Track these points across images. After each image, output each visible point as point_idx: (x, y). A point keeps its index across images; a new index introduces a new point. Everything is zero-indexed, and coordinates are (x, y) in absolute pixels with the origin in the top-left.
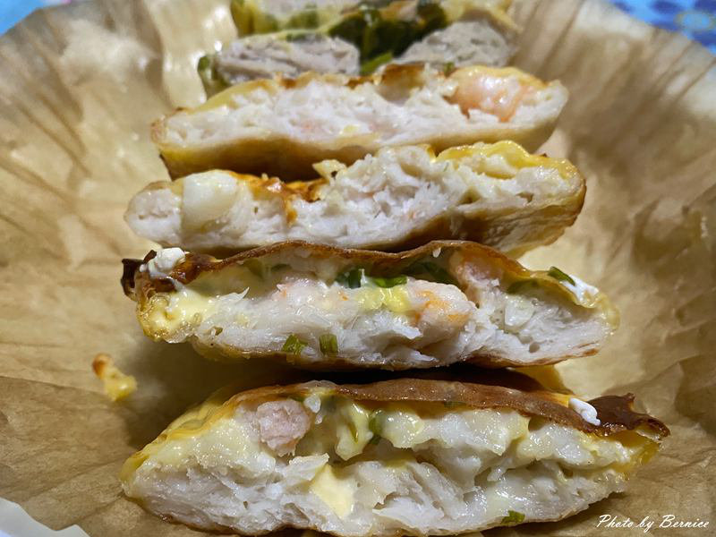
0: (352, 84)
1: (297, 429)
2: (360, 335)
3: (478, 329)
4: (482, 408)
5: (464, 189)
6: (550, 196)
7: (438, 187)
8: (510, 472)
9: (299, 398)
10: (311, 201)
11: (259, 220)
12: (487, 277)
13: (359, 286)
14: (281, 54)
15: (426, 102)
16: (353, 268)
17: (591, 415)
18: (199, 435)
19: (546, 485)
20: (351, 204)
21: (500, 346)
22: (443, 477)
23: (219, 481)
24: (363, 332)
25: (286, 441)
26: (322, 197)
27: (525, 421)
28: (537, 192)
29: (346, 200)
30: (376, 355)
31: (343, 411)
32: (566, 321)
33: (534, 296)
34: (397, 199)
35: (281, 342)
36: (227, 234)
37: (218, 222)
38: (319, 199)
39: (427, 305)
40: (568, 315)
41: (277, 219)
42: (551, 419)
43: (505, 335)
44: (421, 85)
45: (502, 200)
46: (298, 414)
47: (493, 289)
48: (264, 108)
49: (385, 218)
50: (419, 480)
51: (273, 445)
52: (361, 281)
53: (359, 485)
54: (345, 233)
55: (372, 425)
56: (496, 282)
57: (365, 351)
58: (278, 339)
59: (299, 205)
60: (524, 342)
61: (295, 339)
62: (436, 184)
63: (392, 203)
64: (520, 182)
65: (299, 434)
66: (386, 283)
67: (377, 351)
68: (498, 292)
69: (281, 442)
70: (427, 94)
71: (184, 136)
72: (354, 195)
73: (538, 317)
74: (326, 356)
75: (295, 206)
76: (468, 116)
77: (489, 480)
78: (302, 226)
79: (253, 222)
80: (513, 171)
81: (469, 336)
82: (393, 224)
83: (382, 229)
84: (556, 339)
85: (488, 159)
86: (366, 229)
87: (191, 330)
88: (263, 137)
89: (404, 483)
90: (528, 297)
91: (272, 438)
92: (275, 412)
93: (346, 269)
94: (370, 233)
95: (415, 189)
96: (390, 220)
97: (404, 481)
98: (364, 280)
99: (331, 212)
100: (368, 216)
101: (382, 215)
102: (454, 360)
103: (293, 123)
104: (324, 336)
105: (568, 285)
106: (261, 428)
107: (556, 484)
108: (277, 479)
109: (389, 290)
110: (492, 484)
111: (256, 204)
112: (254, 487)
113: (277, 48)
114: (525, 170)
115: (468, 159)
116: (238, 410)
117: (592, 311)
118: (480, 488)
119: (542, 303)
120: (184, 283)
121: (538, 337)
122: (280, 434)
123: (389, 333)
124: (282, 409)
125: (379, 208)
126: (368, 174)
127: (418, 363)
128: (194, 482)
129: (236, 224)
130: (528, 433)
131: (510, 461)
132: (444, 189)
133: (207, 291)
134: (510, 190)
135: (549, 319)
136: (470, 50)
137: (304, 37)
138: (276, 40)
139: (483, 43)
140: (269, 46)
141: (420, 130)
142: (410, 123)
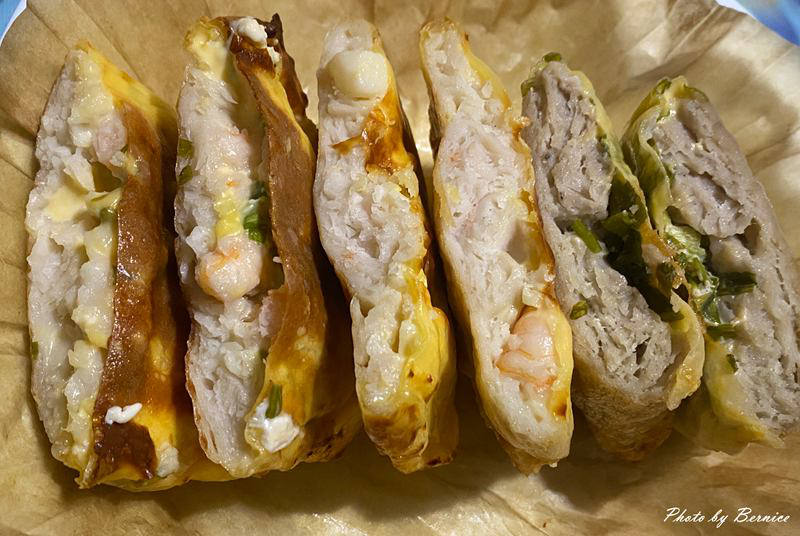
0: (524, 196)
9: (126, 149)
10: (365, 166)
13: (251, 198)
20: (358, 199)
27: (101, 341)
32: (235, 415)
34: (366, 241)
35: (186, 136)
38: (368, 172)
39: (222, 255)
48: (481, 114)
49: (349, 235)
54: (329, 199)
56: (265, 333)
58: (188, 133)
60: (214, 373)
63: (362, 237)
65: (100, 159)
66: (250, 224)
73: (238, 384)
78: (339, 162)
83: (333, 232)
84: (218, 406)
94: (330, 222)
95: (378, 256)
98: (254, 202)
103: (462, 141)
113: (584, 126)
121: (218, 387)
125: (356, 226)
135: (237, 397)
136: (625, 343)
137: (606, 150)
138: (596, 124)
139: (639, 359)
140: (587, 117)
141: (467, 267)
142: (476, 258)
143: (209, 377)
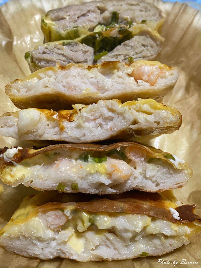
0: (89, 68)
1: (62, 222)
2: (87, 183)
3: (135, 178)
4: (133, 214)
5: (132, 119)
6: (167, 123)
7: (122, 118)
8: (143, 237)
9: (62, 210)
10: (71, 122)
11: (49, 129)
12: (140, 157)
13: (88, 161)
14: (60, 52)
15: (120, 77)
16: (86, 154)
17: (176, 215)
18: (24, 223)
19: (157, 242)
20: (87, 124)
21: (143, 185)
22: (118, 239)
23: (32, 241)
24: (89, 181)
25: (57, 226)
26: (75, 120)
27: (149, 219)
28: (161, 121)
29: (84, 122)
30: (94, 190)
31: (79, 214)
32: (171, 174)
33: (159, 164)
34: (105, 122)
35: (56, 186)
36: (36, 135)
37: (32, 131)
38: (74, 121)
39: (114, 171)
40: (172, 172)
41: (57, 129)
42: (160, 218)
43: (146, 180)
44: (118, 69)
45: (147, 124)
46: (62, 216)
47: (142, 162)
48: (52, 79)
49: (101, 129)
50: (108, 239)
51: (52, 227)
52: (89, 160)
53: (86, 241)
54: (84, 136)
55: (90, 220)
56: (143, 159)
57: (89, 188)
58: (54, 185)
59: (65, 124)
60: (153, 182)
61: (62, 184)
62: (121, 116)
63: (103, 123)
64: (155, 116)
65: (63, 224)
66: (99, 161)
67: (94, 188)
68: (144, 163)
69: (55, 226)
70: (120, 73)
71: (19, 91)
72: (88, 120)
73: (159, 173)
74: (74, 191)
75: (64, 124)
76: (137, 82)
77: (135, 240)
78: (67, 132)
79: (47, 130)
80: (152, 111)
81: (131, 181)
82: (104, 132)
83: (99, 134)
84: (167, 181)
85: (142, 106)
86: (93, 134)
87: (21, 181)
88: (51, 93)
89: (103, 241)
90: (156, 165)
91: (52, 225)
92: (53, 215)
93: (83, 154)
94: (94, 136)
95: (113, 117)
96: (102, 131)
97: (103, 240)
98: (90, 159)
99: (79, 127)
100: (93, 129)
101: (99, 128)
102: (124, 191)
103: (64, 86)
104: (73, 183)
105: (172, 161)
106: (48, 221)
107: (161, 242)
108: (54, 239)
109: (99, 164)
110: (136, 241)
111: (48, 123)
112: (45, 243)
113: (58, 49)
114: (157, 111)
115: (134, 106)
116: (39, 214)
117: (181, 170)
118: (132, 242)
119: (161, 167)
120: (18, 163)
121: (159, 181)
122: (55, 224)
123: (98, 182)
124: (56, 214)
125: (98, 125)
126: (94, 112)
127: (111, 193)
128: (23, 241)
129: (40, 132)
130: (151, 223)
131: (144, 233)
132: (124, 118)
133: (27, 165)
134: (150, 120)
135: (164, 173)
136: (141, 49)
137: (70, 43)
138: (58, 45)
139: (147, 46)
140: (55, 47)
141: (116, 90)
142: (113, 87)
143: (155, 184)
